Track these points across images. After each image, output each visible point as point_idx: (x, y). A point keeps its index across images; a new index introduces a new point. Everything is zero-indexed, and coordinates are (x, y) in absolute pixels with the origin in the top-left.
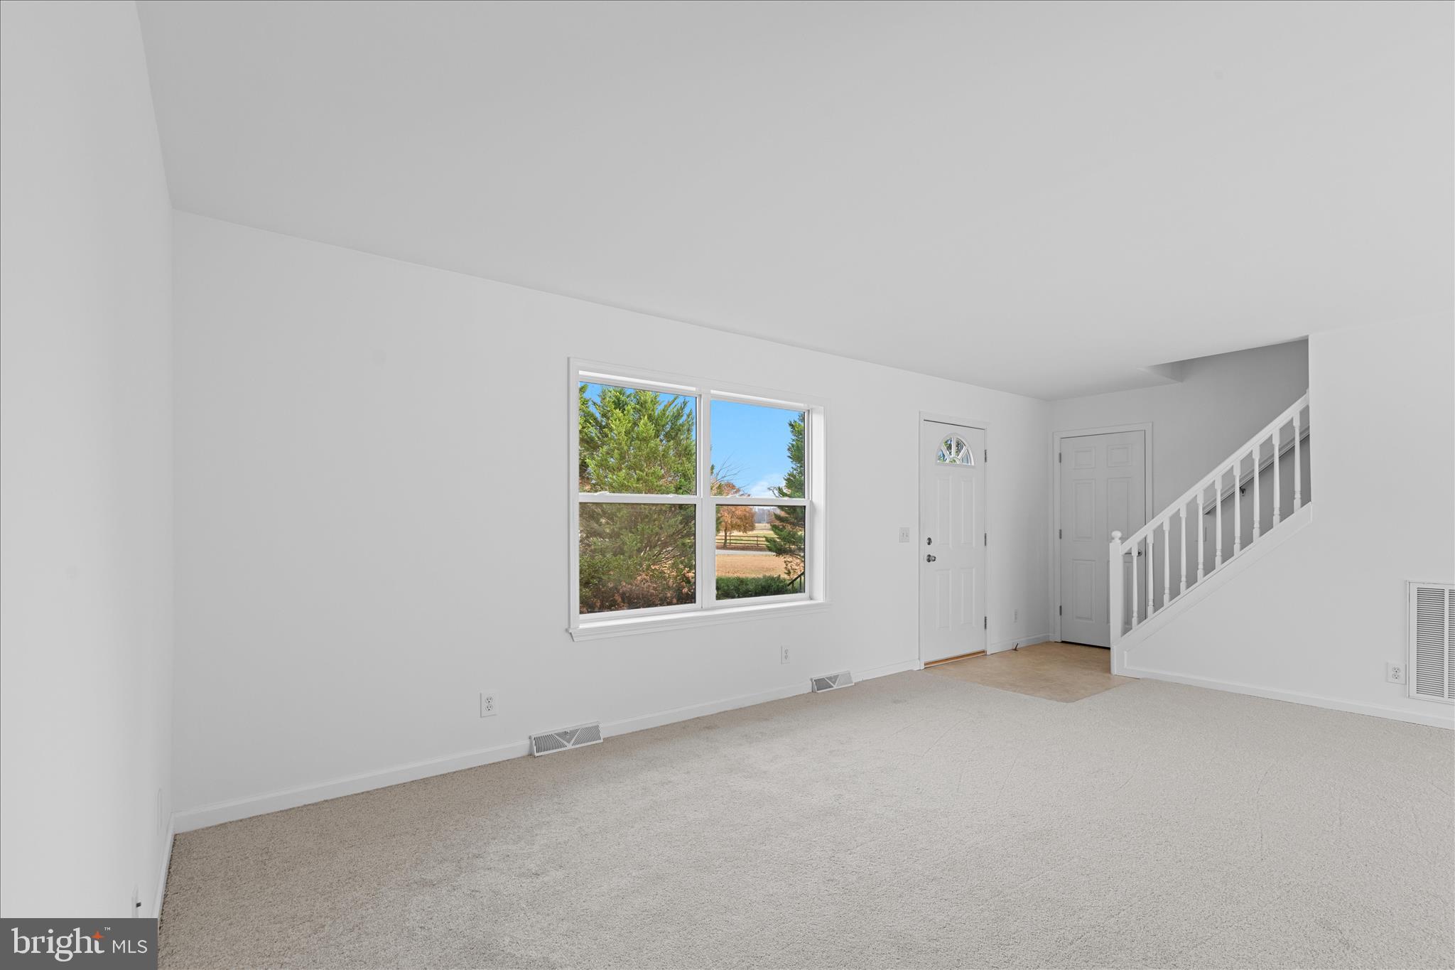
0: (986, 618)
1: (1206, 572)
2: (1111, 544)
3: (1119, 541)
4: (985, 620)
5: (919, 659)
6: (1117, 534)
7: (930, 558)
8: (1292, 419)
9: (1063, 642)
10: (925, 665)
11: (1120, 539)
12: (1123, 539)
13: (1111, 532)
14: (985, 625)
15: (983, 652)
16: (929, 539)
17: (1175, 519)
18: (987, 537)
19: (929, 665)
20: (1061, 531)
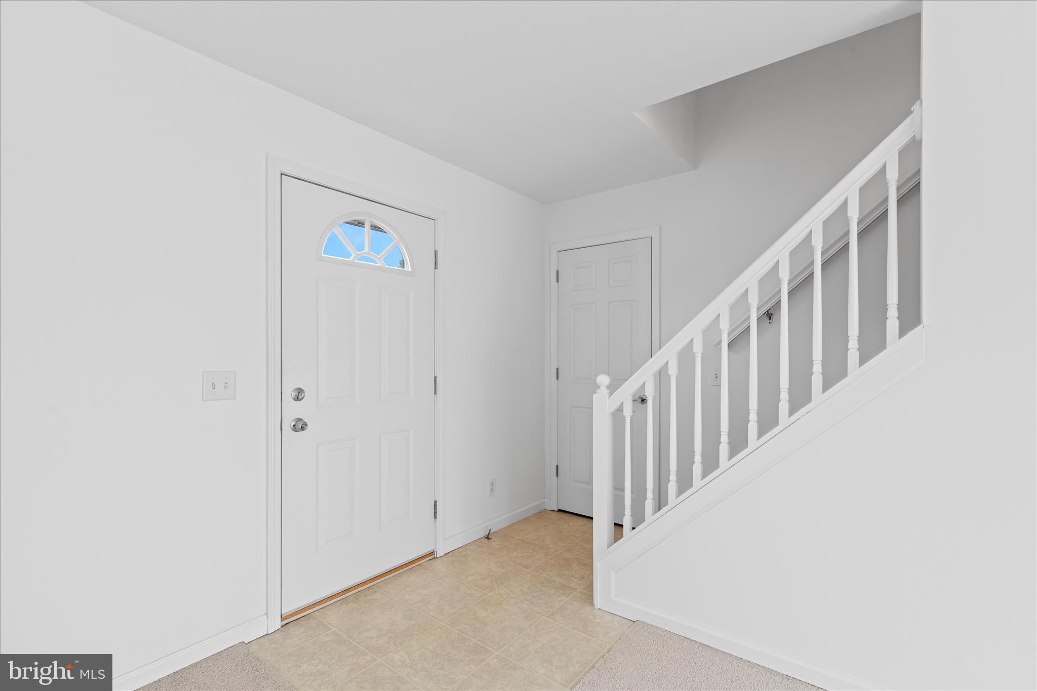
0: (435, 502)
1: (734, 451)
2: (594, 396)
3: (606, 392)
4: (435, 505)
5: (266, 614)
6: (604, 380)
7: (300, 426)
8: (884, 167)
9: (560, 511)
10: (282, 619)
11: (608, 387)
12: (612, 388)
13: (596, 377)
14: (435, 513)
15: (432, 553)
16: (300, 391)
17: (686, 355)
18: (438, 382)
19: (289, 621)
20: (558, 369)
